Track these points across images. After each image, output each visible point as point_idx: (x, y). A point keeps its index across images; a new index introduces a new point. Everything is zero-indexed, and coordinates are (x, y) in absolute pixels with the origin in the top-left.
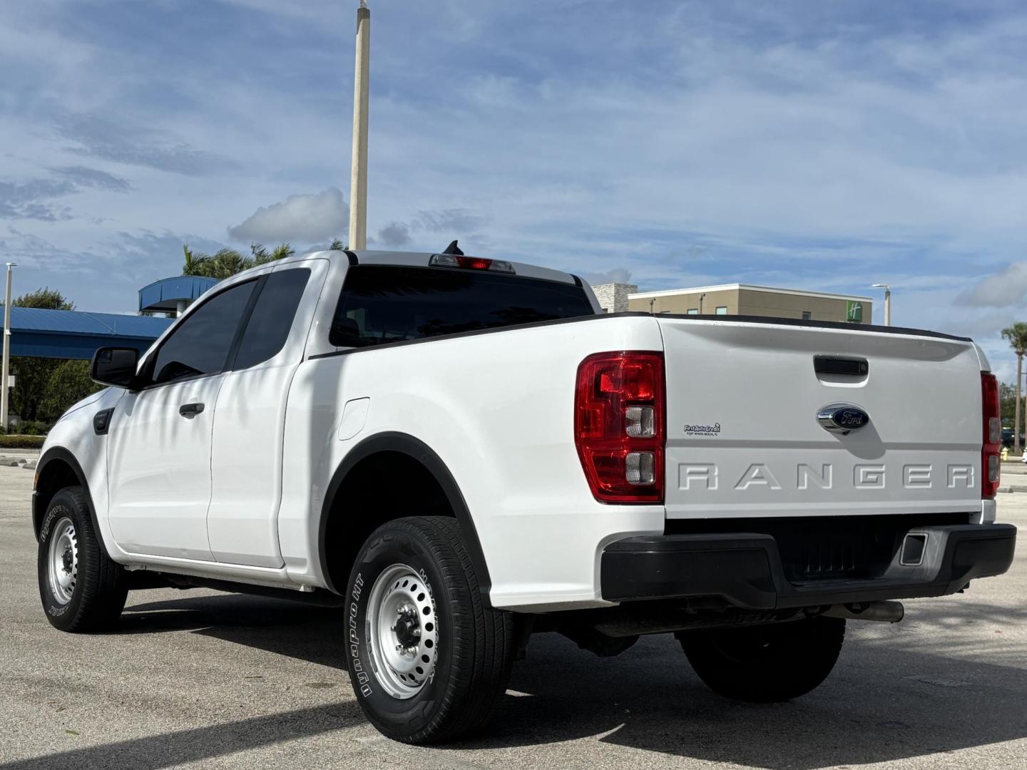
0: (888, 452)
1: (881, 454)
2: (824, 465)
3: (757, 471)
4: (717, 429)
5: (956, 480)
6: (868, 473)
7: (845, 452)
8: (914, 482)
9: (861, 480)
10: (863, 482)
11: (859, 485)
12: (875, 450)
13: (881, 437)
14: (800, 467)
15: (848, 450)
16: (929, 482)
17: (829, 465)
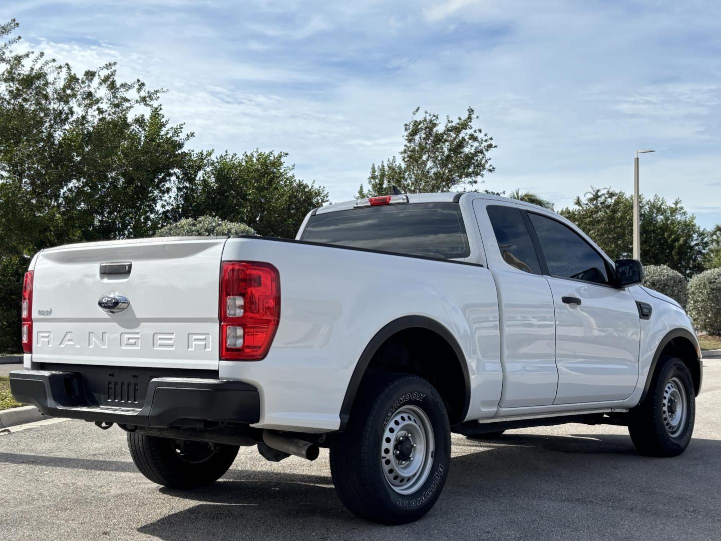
0: (142, 324)
1: (137, 326)
2: (103, 333)
3: (70, 335)
4: (51, 312)
5: (195, 344)
6: (129, 339)
7: (115, 325)
8: (160, 345)
9: (125, 343)
10: (126, 344)
11: (124, 346)
12: (133, 323)
13: (136, 314)
14: (90, 334)
15: (117, 323)
16: (173, 346)
17: (106, 333)
